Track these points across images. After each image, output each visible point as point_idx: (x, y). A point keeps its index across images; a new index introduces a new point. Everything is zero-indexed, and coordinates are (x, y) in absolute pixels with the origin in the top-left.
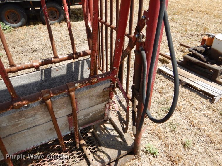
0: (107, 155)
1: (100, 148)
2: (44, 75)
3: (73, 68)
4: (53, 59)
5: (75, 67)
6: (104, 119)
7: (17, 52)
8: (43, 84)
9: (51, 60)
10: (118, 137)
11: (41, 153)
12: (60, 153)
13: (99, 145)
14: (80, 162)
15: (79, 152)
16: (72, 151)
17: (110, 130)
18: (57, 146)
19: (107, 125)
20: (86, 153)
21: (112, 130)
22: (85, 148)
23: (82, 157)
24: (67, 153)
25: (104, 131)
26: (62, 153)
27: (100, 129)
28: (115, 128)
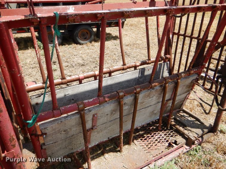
0: (194, 132)
1: (186, 128)
2: (141, 73)
3: (158, 69)
4: (147, 61)
5: (159, 68)
6: (180, 109)
7: (68, 66)
8: (139, 80)
9: (146, 62)
10: (196, 121)
11: (142, 132)
12: (157, 132)
13: (184, 126)
14: (176, 137)
15: (171, 131)
16: (165, 131)
17: (187, 117)
18: (151, 128)
19: (182, 114)
20: (181, 130)
21: (188, 117)
22: (178, 126)
23: (176, 134)
24: (163, 131)
25: (182, 118)
26: (159, 132)
27: (178, 117)
28: (191, 115)
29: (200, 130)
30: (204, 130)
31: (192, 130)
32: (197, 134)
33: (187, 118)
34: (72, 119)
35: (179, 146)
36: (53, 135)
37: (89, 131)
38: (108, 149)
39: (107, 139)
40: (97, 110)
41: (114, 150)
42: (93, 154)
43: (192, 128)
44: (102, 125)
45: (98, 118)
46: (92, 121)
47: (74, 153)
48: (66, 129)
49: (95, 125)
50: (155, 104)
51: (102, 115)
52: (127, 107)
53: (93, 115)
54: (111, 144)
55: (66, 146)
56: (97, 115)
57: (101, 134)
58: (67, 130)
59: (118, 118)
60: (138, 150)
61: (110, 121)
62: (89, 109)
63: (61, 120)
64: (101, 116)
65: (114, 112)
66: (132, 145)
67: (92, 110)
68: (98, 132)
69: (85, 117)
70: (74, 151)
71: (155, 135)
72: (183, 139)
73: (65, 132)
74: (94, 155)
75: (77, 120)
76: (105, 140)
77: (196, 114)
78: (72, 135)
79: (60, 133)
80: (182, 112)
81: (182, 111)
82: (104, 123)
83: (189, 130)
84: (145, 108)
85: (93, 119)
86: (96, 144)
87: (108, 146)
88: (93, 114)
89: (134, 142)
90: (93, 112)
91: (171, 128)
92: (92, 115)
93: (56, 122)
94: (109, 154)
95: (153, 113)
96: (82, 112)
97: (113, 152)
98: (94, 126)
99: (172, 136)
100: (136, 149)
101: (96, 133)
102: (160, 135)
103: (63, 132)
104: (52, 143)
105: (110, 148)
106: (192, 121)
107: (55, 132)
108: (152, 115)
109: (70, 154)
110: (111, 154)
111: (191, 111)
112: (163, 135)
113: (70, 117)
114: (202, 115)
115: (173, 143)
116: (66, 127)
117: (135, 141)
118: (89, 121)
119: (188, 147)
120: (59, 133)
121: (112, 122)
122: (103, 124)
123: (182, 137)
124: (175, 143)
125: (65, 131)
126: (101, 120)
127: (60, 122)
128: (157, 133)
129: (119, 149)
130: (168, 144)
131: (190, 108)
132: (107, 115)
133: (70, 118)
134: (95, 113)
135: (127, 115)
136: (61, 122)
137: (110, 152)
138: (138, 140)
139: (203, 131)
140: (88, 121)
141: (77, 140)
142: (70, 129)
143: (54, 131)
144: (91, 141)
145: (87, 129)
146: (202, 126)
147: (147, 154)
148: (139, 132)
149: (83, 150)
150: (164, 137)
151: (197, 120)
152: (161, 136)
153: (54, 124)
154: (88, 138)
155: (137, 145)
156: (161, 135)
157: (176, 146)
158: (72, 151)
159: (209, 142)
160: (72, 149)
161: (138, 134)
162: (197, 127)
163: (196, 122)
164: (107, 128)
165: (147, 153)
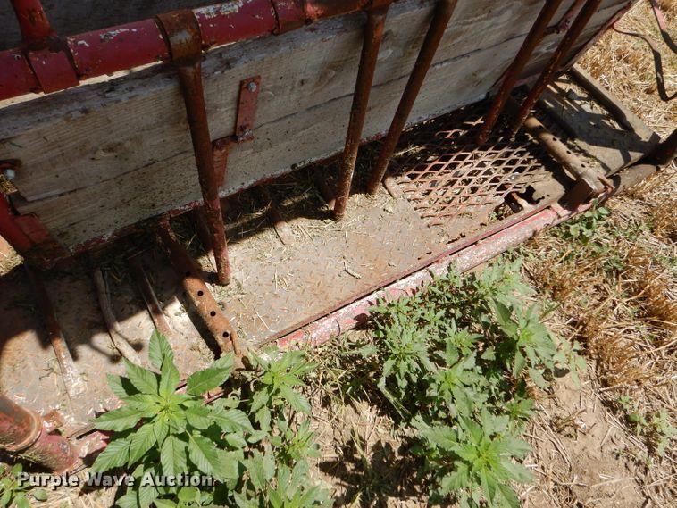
0: (598, 161)
1: (571, 143)
10: (607, 118)
11: (418, 149)
12: (471, 151)
13: (567, 134)
14: (533, 172)
15: (519, 149)
16: (499, 148)
17: (580, 99)
18: (451, 132)
19: (565, 87)
20: (557, 150)
21: (584, 99)
22: (549, 137)
23: (533, 163)
24: (490, 150)
25: (563, 102)
26: (476, 151)
27: (550, 96)
28: (595, 95)
29: (617, 152)
30: (631, 153)
31: (591, 153)
32: (604, 166)
33: (578, 102)
34: (139, 99)
35: (538, 206)
36: (54, 166)
37: (219, 148)
38: (290, 203)
39: (289, 170)
40: (263, 59)
41: (313, 210)
42: (234, 220)
43: (592, 143)
44: (276, 124)
45: (261, 95)
46: (234, 106)
47: (159, 217)
48: (117, 140)
49: (248, 125)
50: (496, 45)
51: (280, 83)
52: (391, 51)
53: (242, 83)
54: (302, 188)
55: (127, 199)
56: (258, 84)
57: (266, 153)
58: (119, 144)
59: (351, 95)
60: (397, 215)
61: (309, 109)
62: (221, 54)
63: (81, 101)
64: (274, 89)
65: (334, 72)
66: (376, 196)
67: (234, 60)
68: (258, 149)
69: (204, 93)
70: (160, 212)
71: (462, 163)
72: (557, 182)
73: (112, 154)
74: (239, 224)
75: (166, 103)
76: (279, 172)
77: (607, 88)
78: (148, 162)
79: (91, 155)
80: (564, 77)
81: (566, 73)
82: (286, 117)
83: (581, 151)
84: (455, 59)
85: (238, 101)
86: (246, 186)
87: (290, 194)
88: (239, 78)
89: (388, 185)
90: (241, 70)
91: (521, 140)
92: (238, 84)
93: (55, 112)
94: (295, 222)
95: (473, 80)
96: (190, 70)
97: (310, 217)
98: (243, 129)
99: (520, 170)
100: (390, 209)
101: (249, 151)
102: (478, 162)
103: (101, 154)
104: (61, 195)
105: (296, 200)
106: (595, 115)
107: (62, 155)
108: (468, 85)
109: (145, 221)
110: (303, 223)
111: (596, 75)
112: (489, 166)
113: (131, 90)
114: (626, 92)
115: (521, 196)
116: (113, 135)
117: (391, 182)
118: (223, 110)
119: (565, 213)
120: (83, 155)
121: (319, 112)
122: (280, 119)
123: (554, 176)
124: (529, 195)
125: (110, 149)
126: (274, 104)
127: (76, 114)
128: (470, 154)
129: (332, 208)
130: (505, 198)
131: (594, 65)
132: (302, 82)
133: (129, 94)
134: (252, 73)
135: (381, 85)
136: (85, 111)
137: (296, 217)
138: (400, 179)
139: (627, 158)
140: (216, 107)
141: (170, 178)
142: (137, 140)
143: (57, 152)
144: (227, 177)
145: (212, 138)
146: (624, 138)
147: (428, 229)
148: (407, 147)
149: (195, 207)
150: (493, 171)
151: (616, 113)
152: (484, 166)
153: (48, 119)
154: (216, 171)
155: (395, 195)
156: (482, 164)
157: (531, 206)
158: (153, 213)
159: (632, 196)
160: (153, 206)
161: (400, 153)
162: (607, 140)
163: (607, 122)
164: (294, 132)
165: (429, 226)
